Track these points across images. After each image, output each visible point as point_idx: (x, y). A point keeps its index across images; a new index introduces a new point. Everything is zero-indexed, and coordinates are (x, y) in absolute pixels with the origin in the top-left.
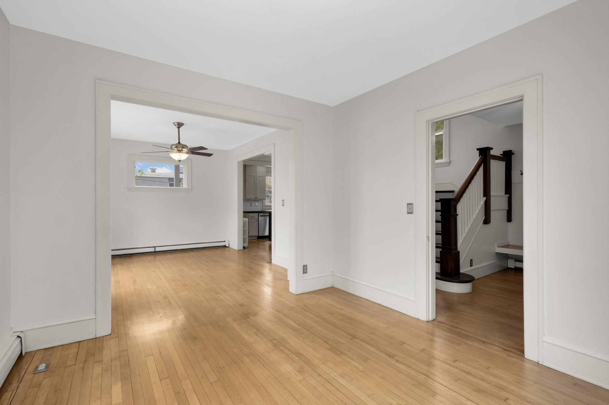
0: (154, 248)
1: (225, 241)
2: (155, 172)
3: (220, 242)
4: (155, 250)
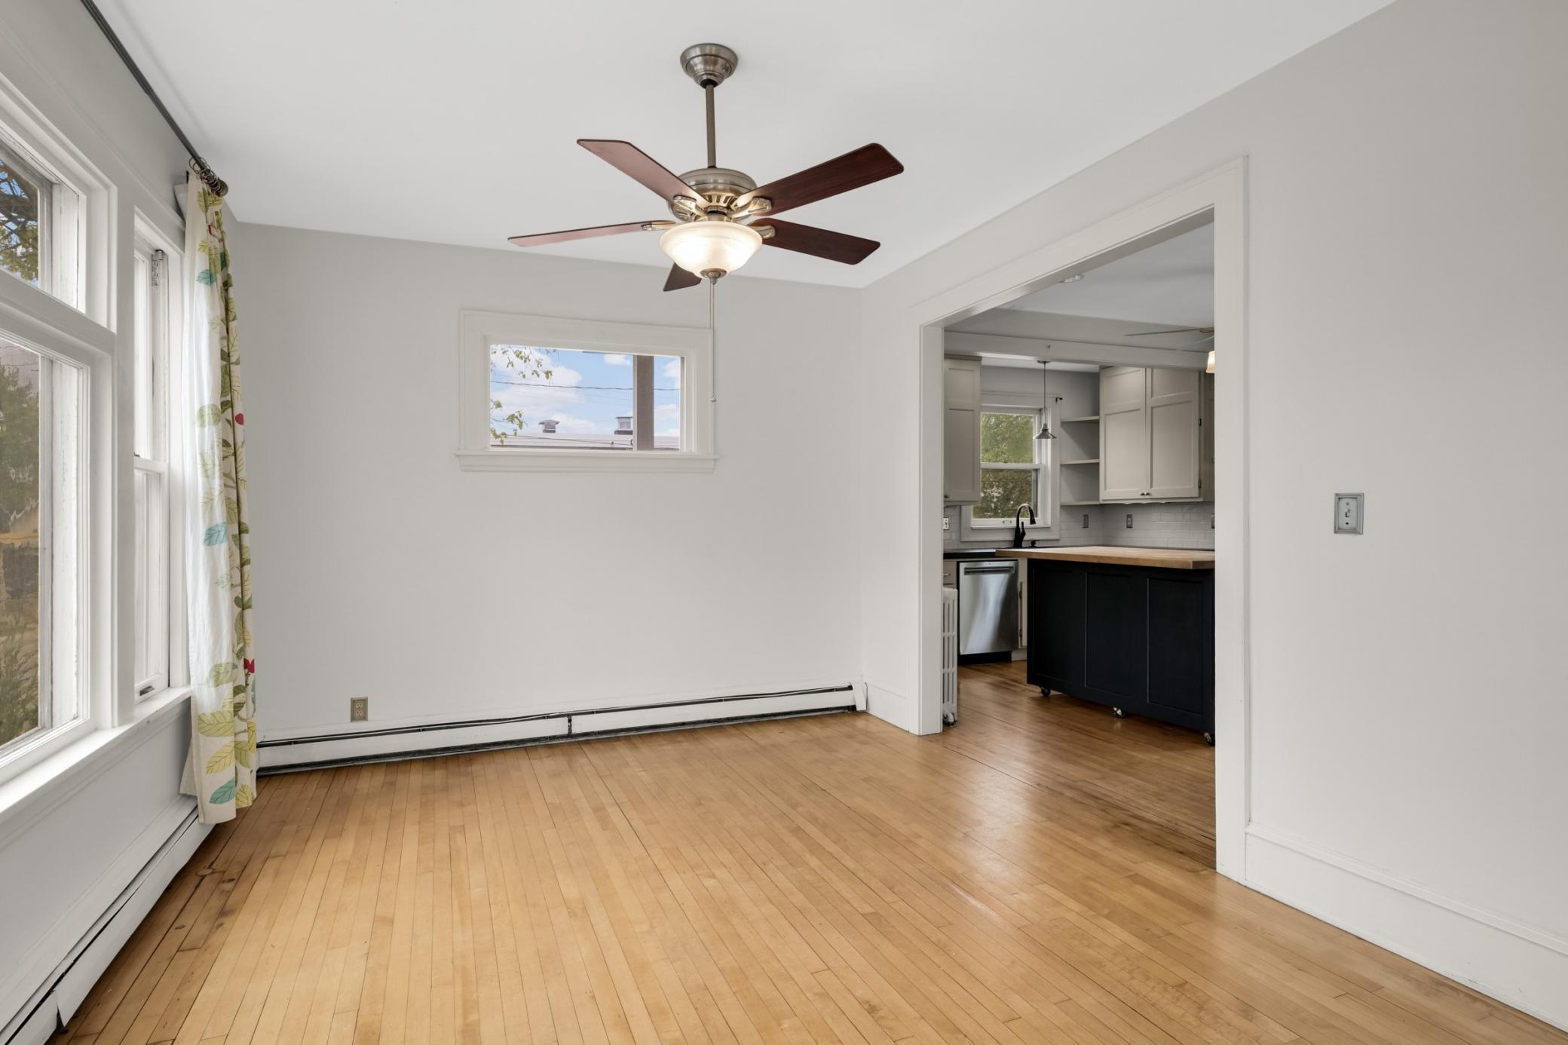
0: (566, 719)
1: (850, 688)
2: (554, 432)
3: (832, 690)
4: (570, 727)
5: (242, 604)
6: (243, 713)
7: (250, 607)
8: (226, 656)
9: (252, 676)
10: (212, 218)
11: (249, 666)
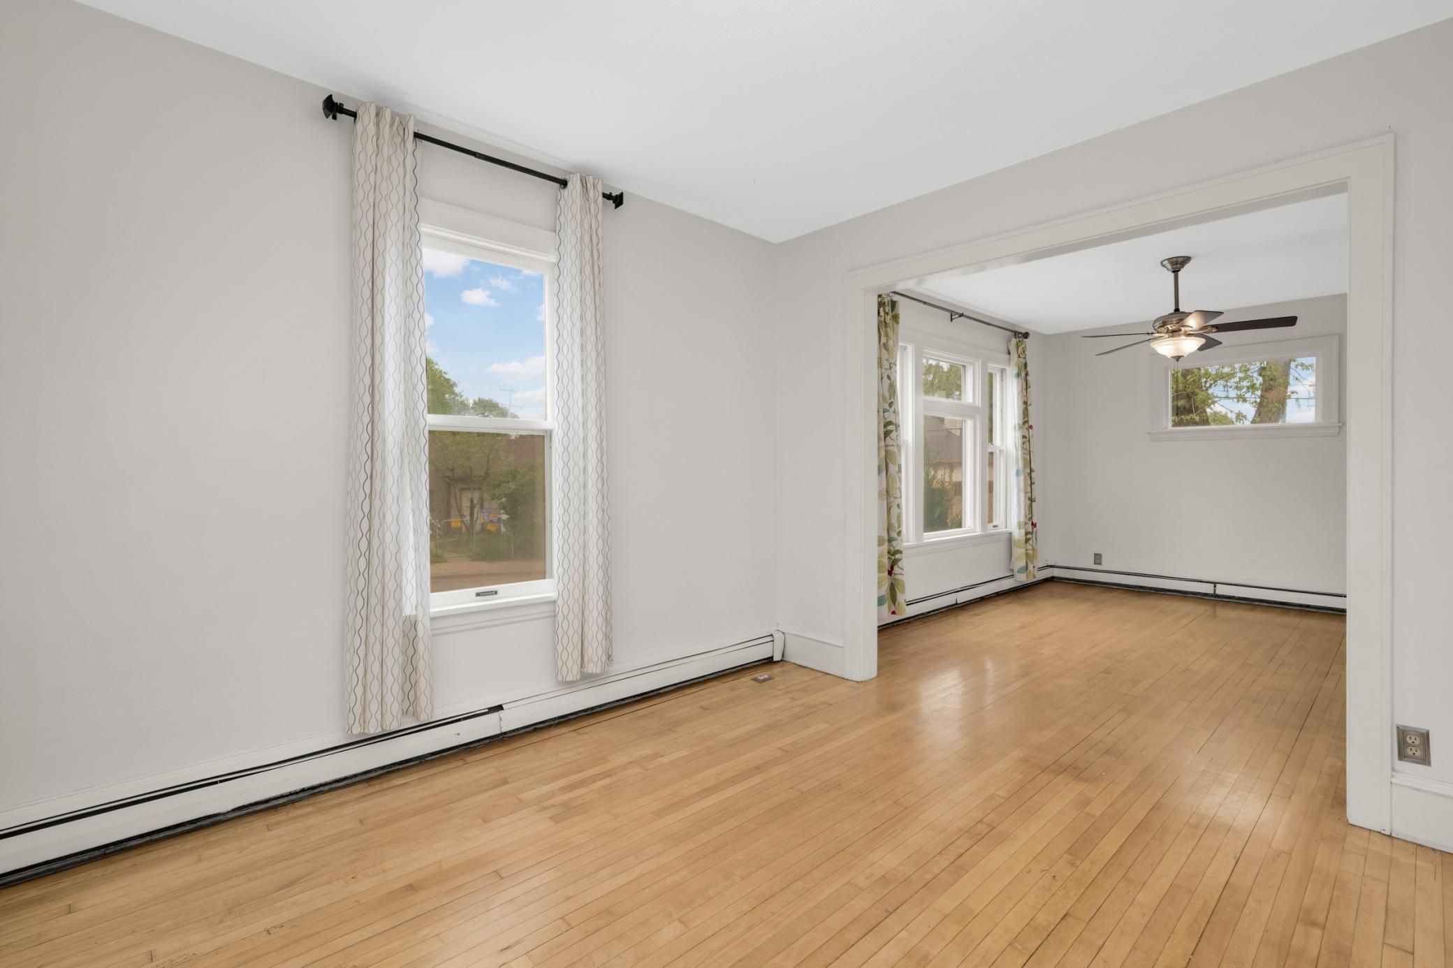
0: (1213, 585)
4: (1215, 590)
5: (1031, 500)
6: (1030, 542)
7: (1035, 501)
8: (1022, 519)
9: (1035, 529)
10: (1020, 350)
11: (1034, 525)
